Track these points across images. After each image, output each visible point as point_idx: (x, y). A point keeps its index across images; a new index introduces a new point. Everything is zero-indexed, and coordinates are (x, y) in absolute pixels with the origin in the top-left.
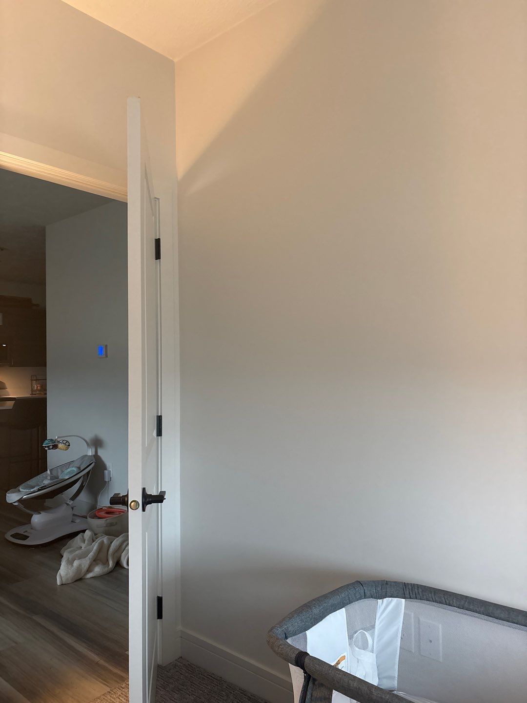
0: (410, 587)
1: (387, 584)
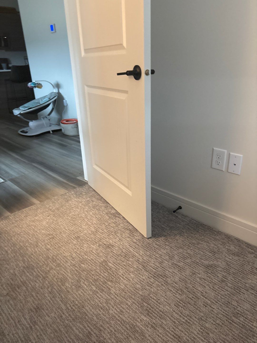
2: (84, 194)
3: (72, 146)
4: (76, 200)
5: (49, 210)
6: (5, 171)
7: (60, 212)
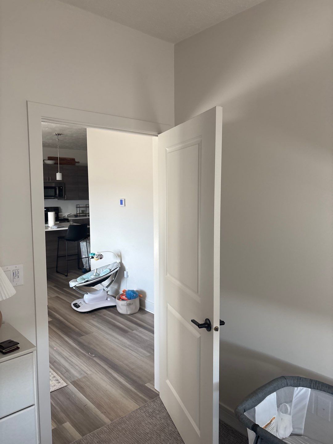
0: (314, 383)
1: (300, 379)
2: (157, 412)
3: (134, 331)
4: (149, 421)
5: (122, 434)
6: (65, 368)
7: (134, 438)
